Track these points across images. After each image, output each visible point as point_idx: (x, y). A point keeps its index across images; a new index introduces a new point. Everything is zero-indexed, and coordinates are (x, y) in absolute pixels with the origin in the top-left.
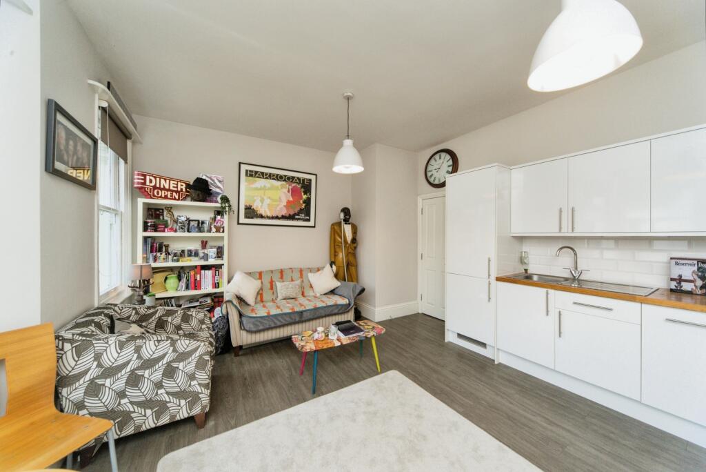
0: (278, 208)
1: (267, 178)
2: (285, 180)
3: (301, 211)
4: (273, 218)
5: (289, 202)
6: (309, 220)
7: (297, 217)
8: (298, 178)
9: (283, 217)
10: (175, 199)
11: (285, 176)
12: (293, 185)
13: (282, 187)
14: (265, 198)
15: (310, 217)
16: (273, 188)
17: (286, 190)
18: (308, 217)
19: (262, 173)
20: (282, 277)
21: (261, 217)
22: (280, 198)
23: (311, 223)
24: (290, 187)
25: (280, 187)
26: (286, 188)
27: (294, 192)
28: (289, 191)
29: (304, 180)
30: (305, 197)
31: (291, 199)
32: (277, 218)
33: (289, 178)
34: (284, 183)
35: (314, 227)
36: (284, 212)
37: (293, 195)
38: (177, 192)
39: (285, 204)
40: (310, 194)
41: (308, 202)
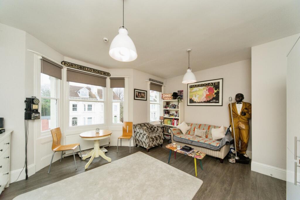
0: (202, 98)
1: (197, 87)
2: (205, 86)
3: (214, 98)
4: (200, 102)
5: (207, 95)
6: (218, 102)
7: (211, 101)
8: (211, 83)
9: (205, 102)
10: (170, 99)
11: (205, 84)
12: (209, 87)
13: (204, 89)
14: (197, 95)
15: (219, 101)
16: (200, 90)
17: (205, 90)
18: (218, 101)
19: (195, 85)
20: (199, 127)
21: (195, 102)
22: (203, 94)
23: (220, 104)
24: (208, 88)
25: (203, 89)
26: (205, 89)
27: (209, 90)
28: (207, 90)
29: (215, 83)
30: (215, 91)
31: (208, 93)
32: (202, 102)
33: (207, 84)
34: (205, 87)
35: (222, 106)
36: (205, 100)
37: (209, 92)
38: (170, 97)
39: (205, 96)
40: (219, 89)
41: (217, 93)
